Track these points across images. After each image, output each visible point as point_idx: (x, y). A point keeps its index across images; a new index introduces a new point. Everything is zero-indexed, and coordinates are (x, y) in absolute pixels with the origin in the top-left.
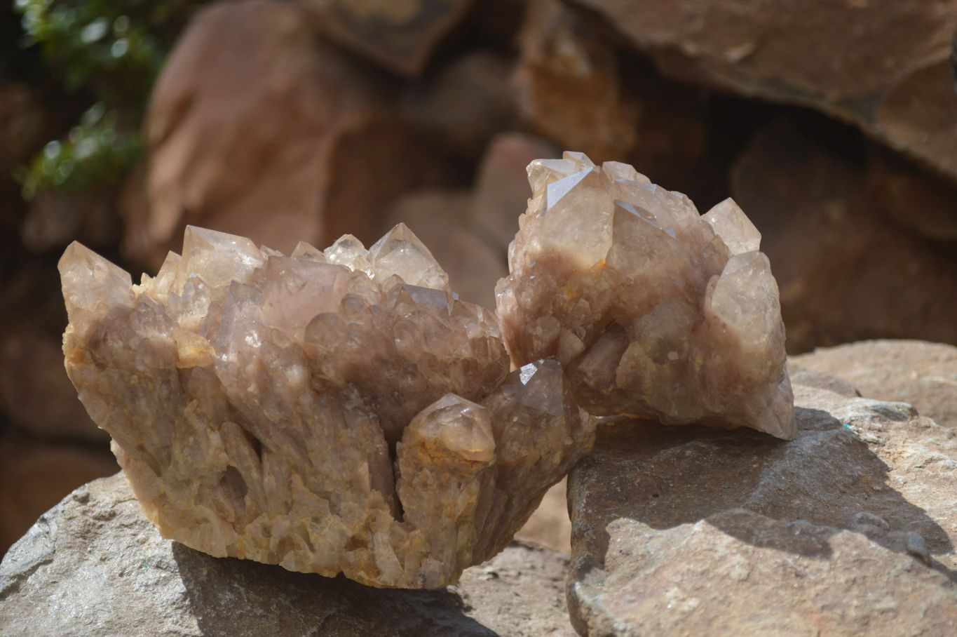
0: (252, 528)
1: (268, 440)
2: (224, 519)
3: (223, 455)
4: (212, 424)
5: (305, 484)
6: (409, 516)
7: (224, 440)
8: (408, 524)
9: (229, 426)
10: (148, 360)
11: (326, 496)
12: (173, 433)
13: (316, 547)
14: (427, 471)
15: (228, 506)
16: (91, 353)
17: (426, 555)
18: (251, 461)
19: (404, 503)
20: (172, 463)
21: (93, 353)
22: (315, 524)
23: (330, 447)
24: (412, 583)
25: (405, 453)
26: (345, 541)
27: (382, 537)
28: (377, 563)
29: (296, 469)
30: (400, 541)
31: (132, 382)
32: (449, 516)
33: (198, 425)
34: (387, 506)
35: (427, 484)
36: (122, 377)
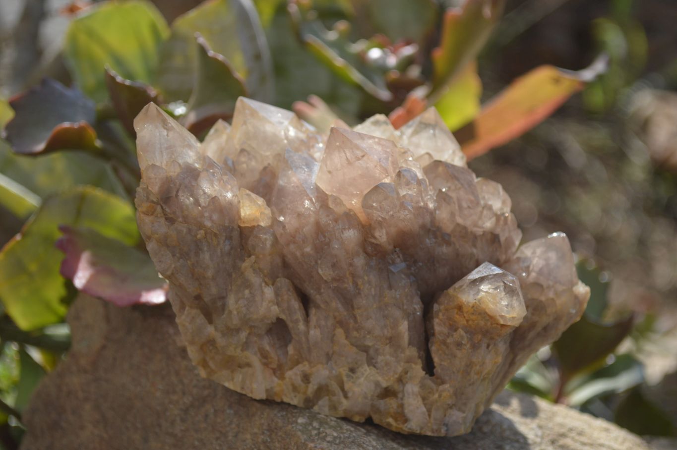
0: (293, 375)
1: (318, 297)
2: (266, 365)
3: (275, 309)
4: (266, 279)
5: (347, 337)
6: (439, 371)
7: (277, 294)
8: (437, 378)
9: (283, 282)
10: (215, 217)
11: (365, 349)
12: (230, 287)
13: (350, 395)
14: (461, 332)
15: (273, 354)
16: (162, 207)
17: (451, 407)
18: (299, 315)
19: (436, 359)
20: (226, 312)
21: (164, 207)
22: (350, 374)
23: (375, 306)
24: (437, 431)
25: (441, 314)
26: (379, 390)
27: (412, 388)
28: (406, 411)
29: (341, 323)
30: (430, 393)
31: (199, 236)
32: (478, 373)
33: (255, 279)
34: (419, 361)
35: (462, 344)
36: (190, 230)
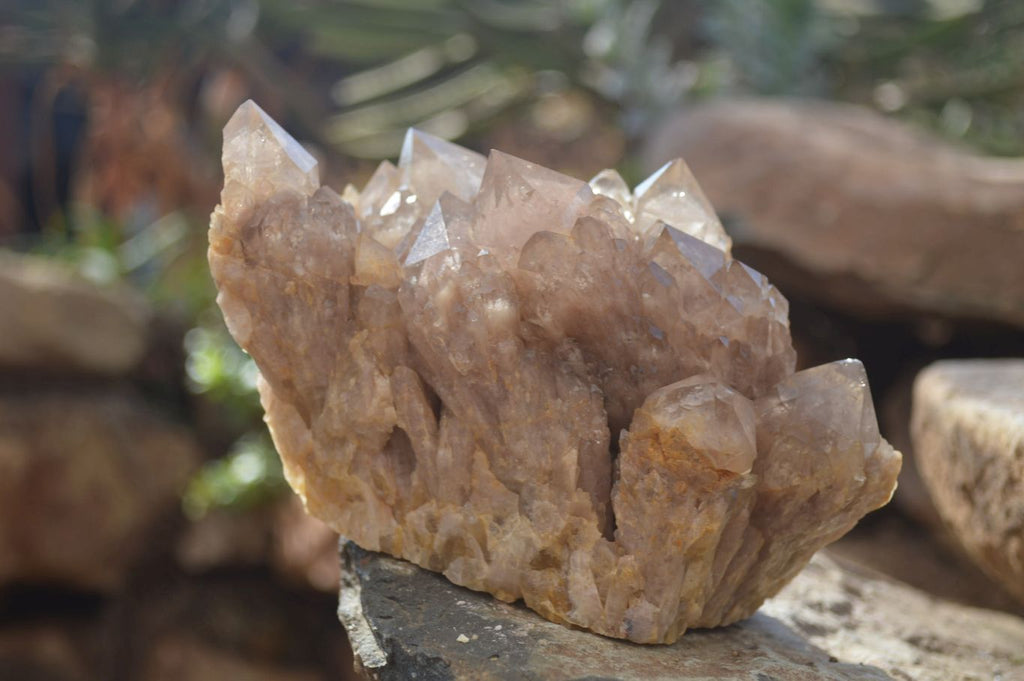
0: (416, 517)
1: (450, 398)
2: (382, 499)
3: (390, 411)
4: (381, 366)
5: (491, 467)
6: (622, 534)
7: (395, 389)
8: (620, 546)
9: (404, 371)
10: (311, 263)
11: (516, 488)
12: (332, 372)
13: (493, 557)
14: (655, 475)
15: (389, 482)
16: (242, 244)
17: (637, 594)
18: (424, 424)
19: (619, 516)
20: (325, 411)
21: (245, 244)
22: (496, 525)
23: (529, 420)
24: (613, 628)
25: (630, 446)
26: (531, 555)
27: (582, 557)
28: (570, 592)
29: (481, 443)
30: (606, 566)
31: (287, 290)
32: (677, 544)
33: (364, 363)
34: (594, 516)
35: (653, 492)
36: (274, 280)
